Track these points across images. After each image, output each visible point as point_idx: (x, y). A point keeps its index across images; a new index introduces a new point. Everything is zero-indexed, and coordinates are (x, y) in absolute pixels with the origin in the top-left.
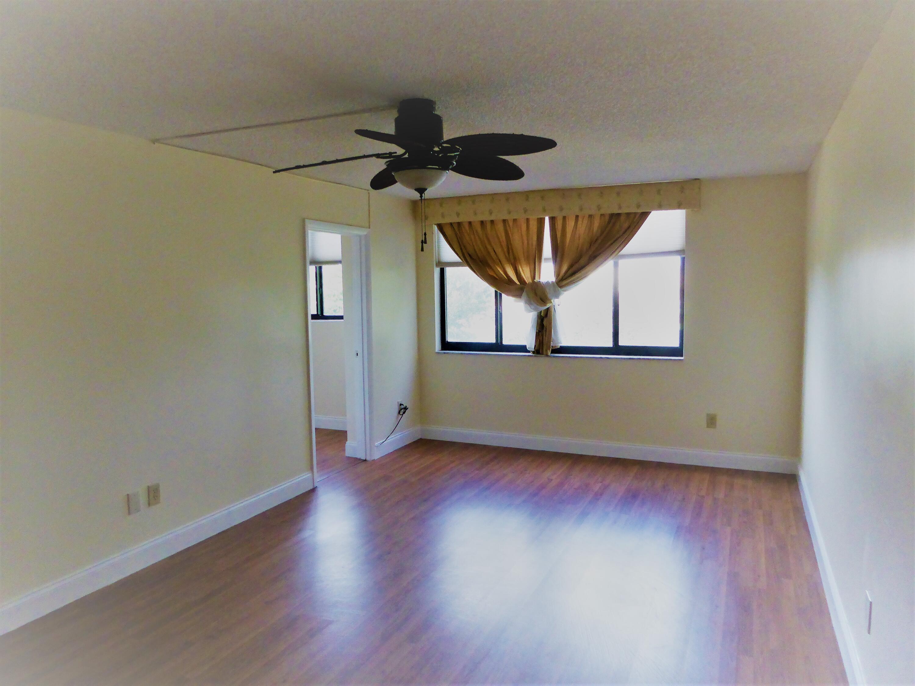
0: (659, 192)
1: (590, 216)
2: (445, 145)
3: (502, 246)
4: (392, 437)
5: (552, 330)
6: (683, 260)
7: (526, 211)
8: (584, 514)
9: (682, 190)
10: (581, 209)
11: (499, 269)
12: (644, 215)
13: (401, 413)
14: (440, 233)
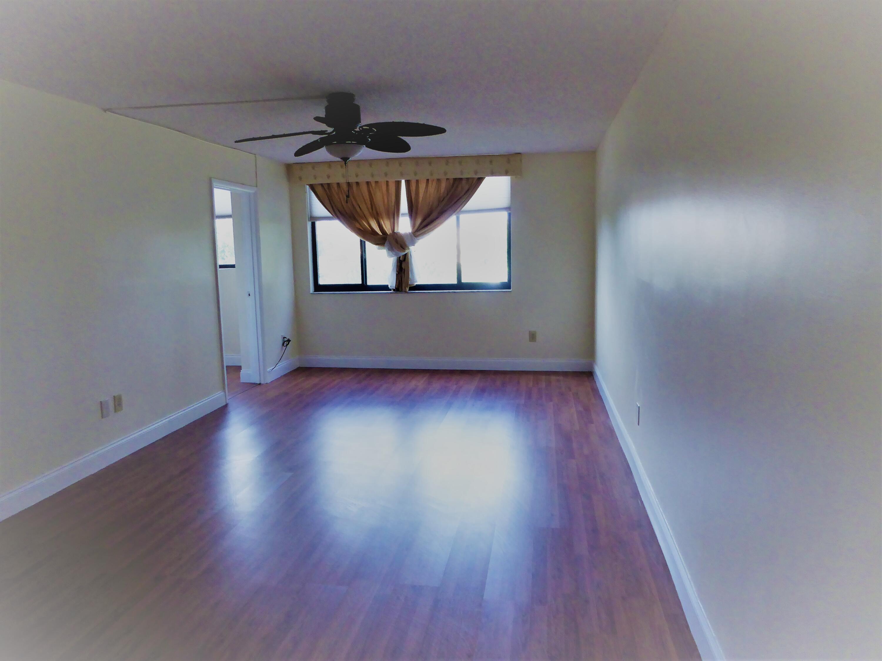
0: (491, 162)
1: (439, 180)
2: (364, 127)
3: (366, 204)
4: (280, 364)
5: (410, 272)
6: (510, 215)
7: (386, 174)
8: (449, 405)
9: (509, 161)
10: (432, 174)
11: (364, 223)
12: (480, 180)
13: (285, 345)
14: (311, 190)
